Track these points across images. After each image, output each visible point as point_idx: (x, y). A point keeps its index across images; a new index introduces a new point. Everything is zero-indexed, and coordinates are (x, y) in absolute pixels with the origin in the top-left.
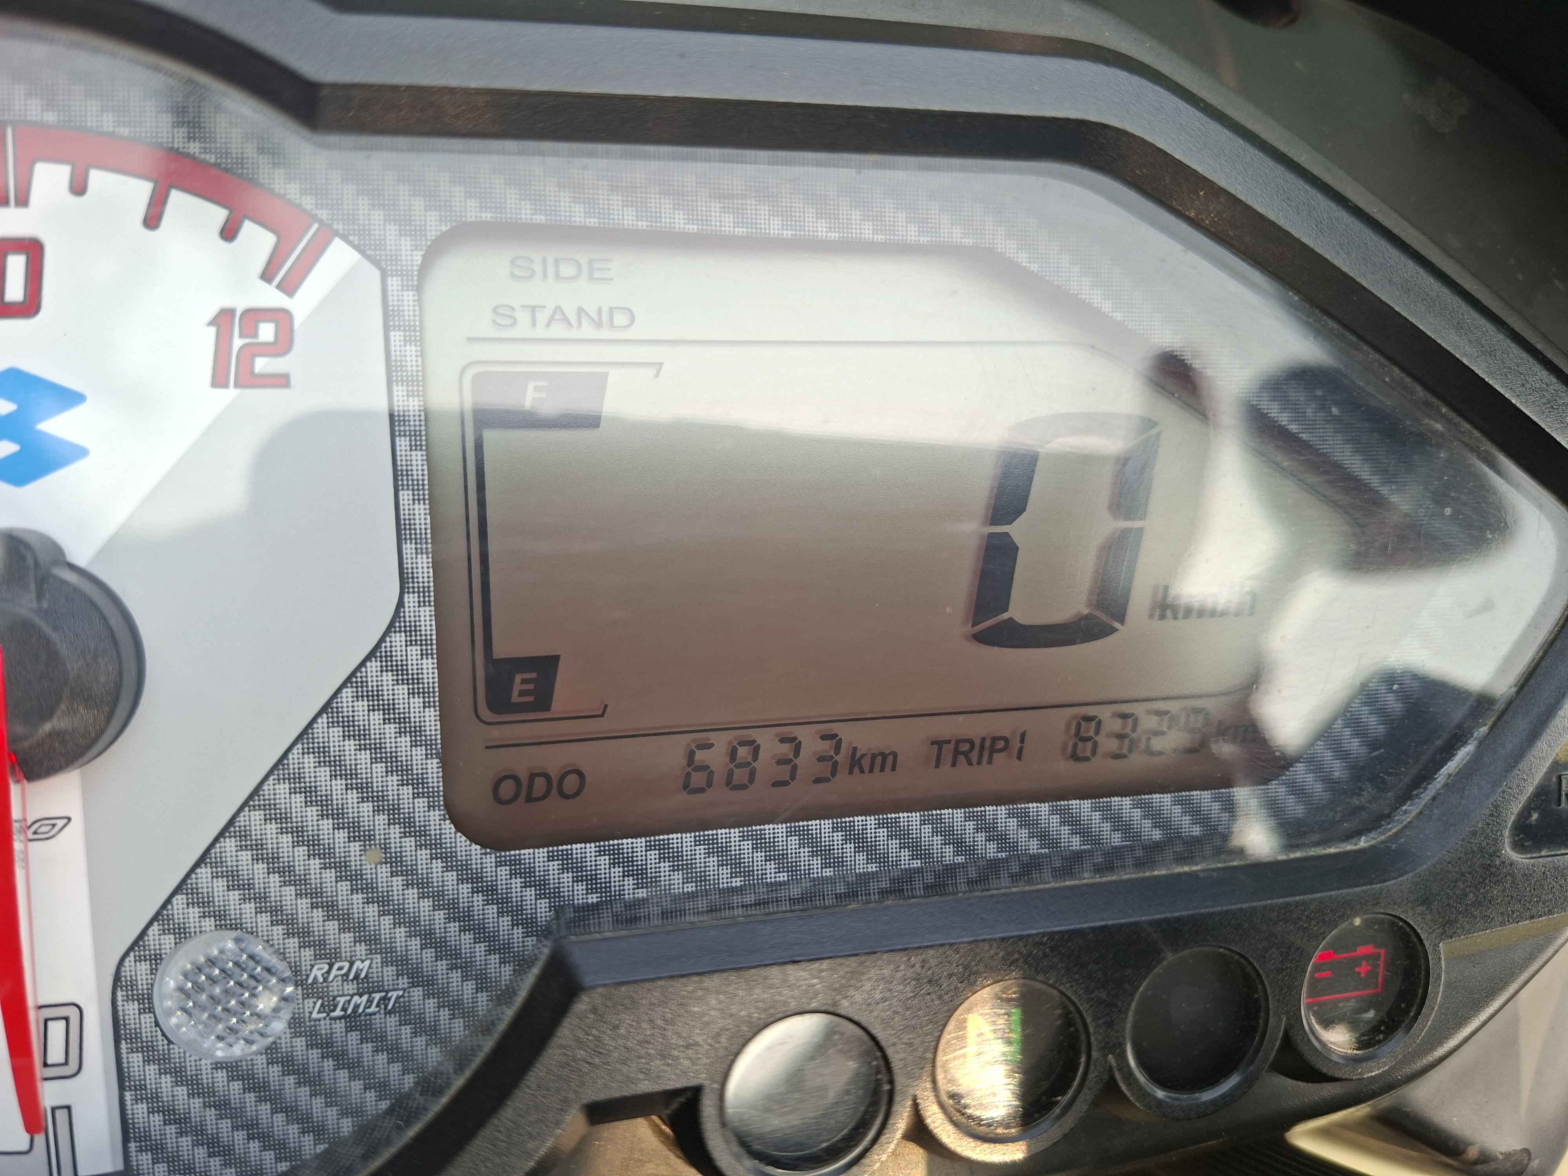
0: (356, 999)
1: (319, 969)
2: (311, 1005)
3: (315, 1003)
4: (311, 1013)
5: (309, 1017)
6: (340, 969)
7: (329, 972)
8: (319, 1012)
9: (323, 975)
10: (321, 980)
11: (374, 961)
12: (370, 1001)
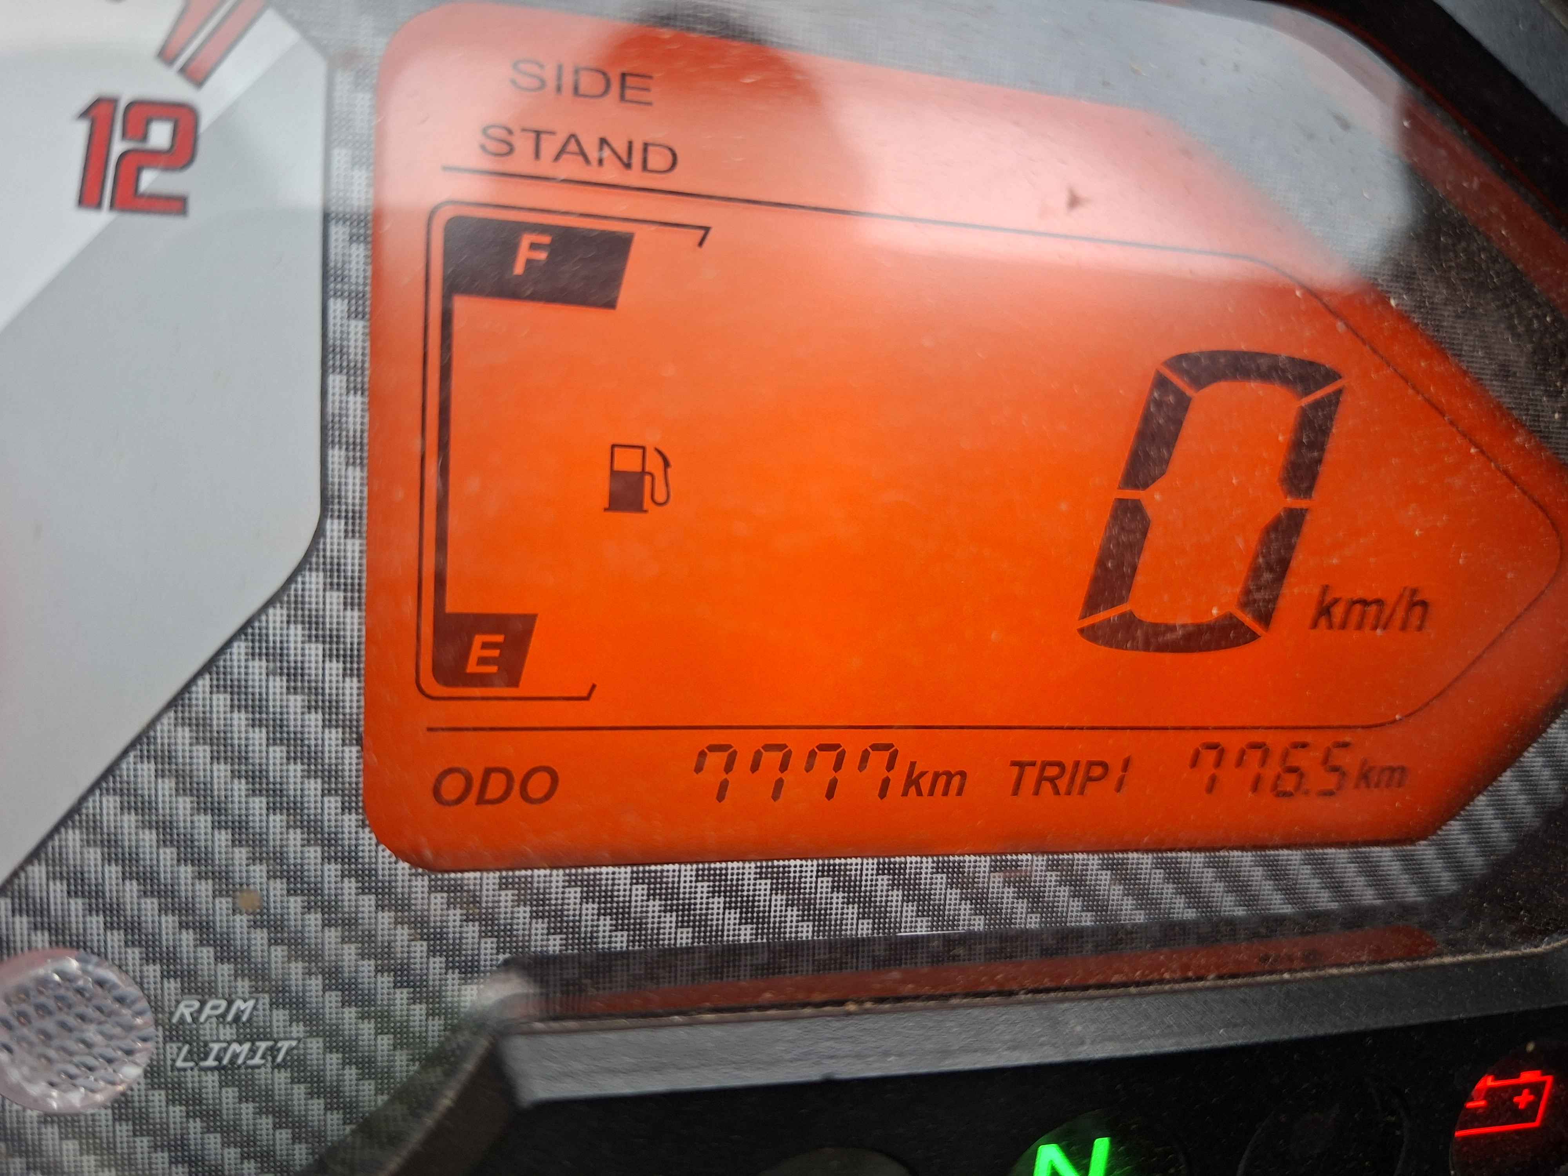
0: (235, 1047)
1: (187, 1006)
2: (175, 1050)
3: (180, 1049)
4: (174, 1061)
5: (172, 1066)
6: (215, 1008)
7: (200, 1011)
8: (185, 1060)
9: (191, 1014)
10: (189, 1019)
11: (261, 1002)
12: (253, 1052)
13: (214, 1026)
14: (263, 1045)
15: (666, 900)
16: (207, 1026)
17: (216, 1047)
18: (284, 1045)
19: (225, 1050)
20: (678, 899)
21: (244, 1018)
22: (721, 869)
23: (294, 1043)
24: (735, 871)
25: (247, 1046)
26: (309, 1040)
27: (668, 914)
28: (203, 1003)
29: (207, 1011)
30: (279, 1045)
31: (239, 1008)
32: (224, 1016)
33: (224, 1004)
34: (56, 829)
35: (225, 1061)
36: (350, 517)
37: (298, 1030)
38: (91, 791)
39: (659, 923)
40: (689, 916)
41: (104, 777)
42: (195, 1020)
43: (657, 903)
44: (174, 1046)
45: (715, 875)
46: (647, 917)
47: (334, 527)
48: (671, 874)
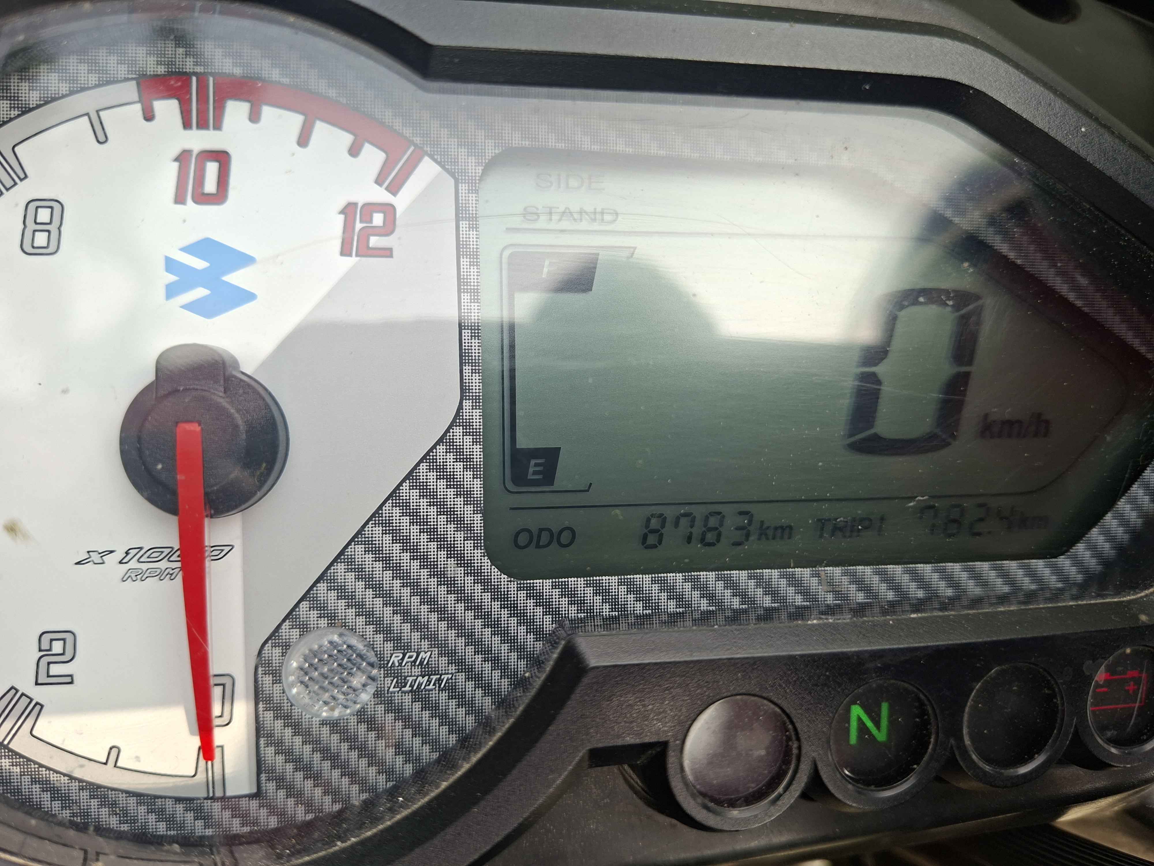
13: (410, 667)
14: (434, 678)
15: (637, 594)
16: (406, 667)
17: (410, 679)
18: (445, 677)
19: (416, 679)
20: (643, 594)
21: (425, 663)
22: (664, 577)
23: (450, 676)
24: (672, 578)
25: (426, 678)
26: (457, 674)
27: (638, 602)
28: (404, 655)
29: (406, 659)
30: (442, 677)
31: (422, 658)
32: (415, 661)
33: (415, 654)
34: (331, 564)
35: (415, 688)
36: (475, 399)
37: (452, 669)
38: (349, 544)
39: (634, 607)
40: (649, 603)
41: (356, 536)
42: (400, 664)
43: (632, 596)
44: (389, 679)
45: (661, 580)
46: (627, 604)
47: (467, 404)
48: (638, 580)
